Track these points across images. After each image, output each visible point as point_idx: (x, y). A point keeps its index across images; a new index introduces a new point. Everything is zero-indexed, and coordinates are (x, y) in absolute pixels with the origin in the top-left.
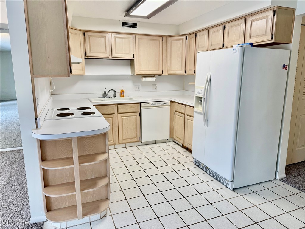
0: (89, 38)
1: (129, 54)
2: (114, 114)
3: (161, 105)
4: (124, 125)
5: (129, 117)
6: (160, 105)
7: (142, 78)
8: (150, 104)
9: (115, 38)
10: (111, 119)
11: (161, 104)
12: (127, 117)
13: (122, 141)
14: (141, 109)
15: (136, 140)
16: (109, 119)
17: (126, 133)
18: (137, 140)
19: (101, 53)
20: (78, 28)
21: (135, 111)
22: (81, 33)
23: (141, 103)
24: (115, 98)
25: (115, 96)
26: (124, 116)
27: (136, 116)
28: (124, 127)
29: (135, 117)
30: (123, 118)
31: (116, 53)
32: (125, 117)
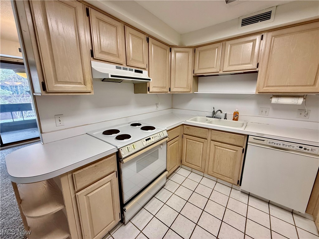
0: (199, 53)
1: (249, 64)
2: (206, 139)
3: (294, 149)
4: (216, 156)
5: (225, 149)
6: (291, 148)
7: (272, 98)
8: (266, 142)
9: (231, 45)
10: (202, 143)
11: (293, 147)
12: (222, 148)
13: (212, 173)
14: (247, 145)
15: (231, 180)
16: (200, 143)
17: (218, 167)
18: (233, 183)
19: (209, 68)
20: (187, 45)
21: (235, 144)
22: (191, 50)
23: (248, 136)
24: (225, 120)
25: (225, 118)
26: (219, 145)
27: (237, 151)
28: (216, 158)
29: (235, 151)
30: (216, 147)
31: (230, 65)
32: (219, 147)
